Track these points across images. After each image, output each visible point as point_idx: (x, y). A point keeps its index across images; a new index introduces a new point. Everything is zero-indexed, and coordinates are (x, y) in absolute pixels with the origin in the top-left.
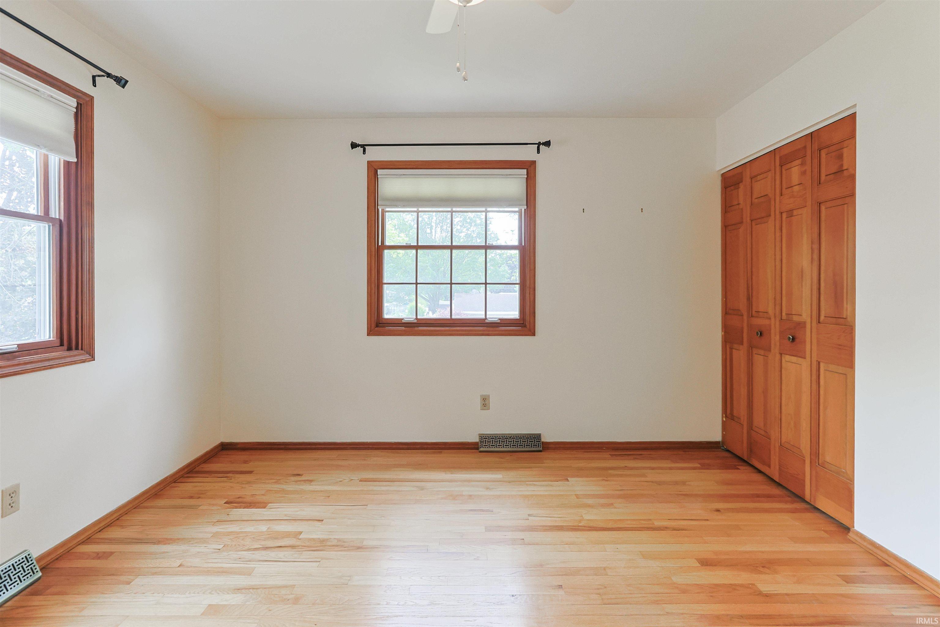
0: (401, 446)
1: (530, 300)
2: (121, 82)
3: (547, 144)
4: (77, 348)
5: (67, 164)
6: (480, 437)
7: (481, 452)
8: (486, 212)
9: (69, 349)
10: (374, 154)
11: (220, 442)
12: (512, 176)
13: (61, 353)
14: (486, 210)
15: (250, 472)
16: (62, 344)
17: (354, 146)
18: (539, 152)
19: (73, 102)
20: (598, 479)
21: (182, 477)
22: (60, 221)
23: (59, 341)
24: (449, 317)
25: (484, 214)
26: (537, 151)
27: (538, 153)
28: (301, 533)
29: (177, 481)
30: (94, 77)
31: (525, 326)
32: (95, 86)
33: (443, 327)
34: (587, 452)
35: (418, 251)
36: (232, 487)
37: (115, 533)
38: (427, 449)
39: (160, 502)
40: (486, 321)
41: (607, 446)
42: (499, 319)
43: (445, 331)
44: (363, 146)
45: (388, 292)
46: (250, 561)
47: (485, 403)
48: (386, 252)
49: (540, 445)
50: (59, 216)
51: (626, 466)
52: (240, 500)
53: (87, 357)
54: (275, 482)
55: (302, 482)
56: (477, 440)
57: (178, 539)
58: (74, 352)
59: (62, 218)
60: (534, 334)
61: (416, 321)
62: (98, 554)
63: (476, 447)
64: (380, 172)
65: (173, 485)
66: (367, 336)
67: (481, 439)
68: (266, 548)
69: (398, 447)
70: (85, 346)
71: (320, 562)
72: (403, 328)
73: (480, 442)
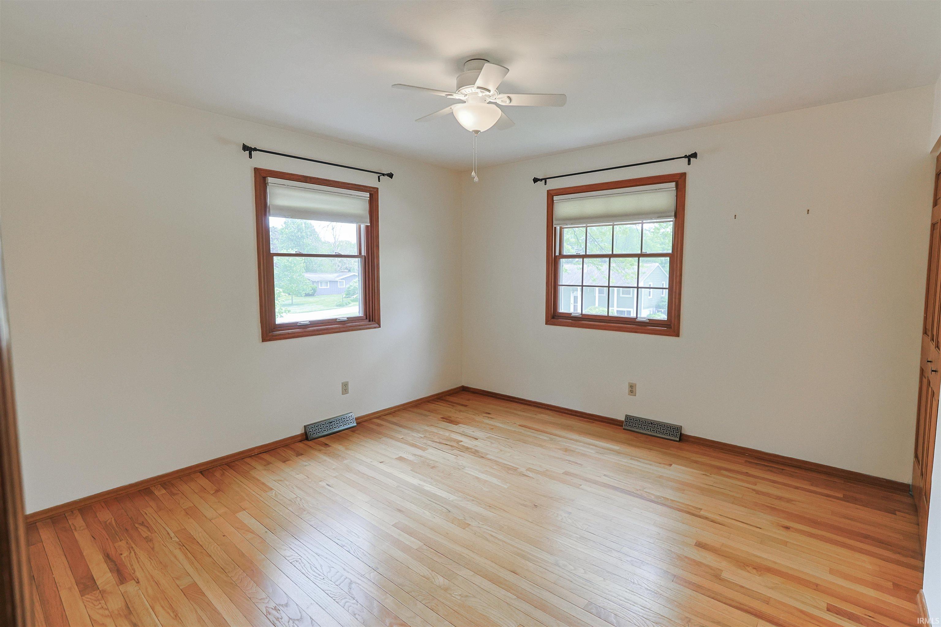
0: (567, 412)
1: (675, 304)
2: (391, 175)
3: (695, 155)
4: (373, 321)
5: (367, 227)
6: (626, 417)
7: (624, 429)
8: (642, 223)
9: (370, 321)
10: (553, 185)
11: (462, 385)
12: (662, 190)
13: (366, 322)
14: (642, 222)
15: (466, 406)
16: (366, 319)
17: (536, 180)
18: (690, 163)
19: (368, 195)
20: (698, 472)
21: (433, 400)
22: (365, 256)
23: (365, 316)
24: (606, 314)
25: (641, 225)
26: (688, 162)
27: (688, 165)
28: (462, 441)
29: (430, 402)
30: (379, 177)
31: (671, 328)
32: (379, 182)
33: (600, 322)
34: (724, 453)
35: (584, 259)
36: (451, 411)
37: (390, 418)
38: (585, 418)
39: (416, 410)
40: (639, 319)
41: (750, 453)
42: (648, 319)
43: (601, 326)
44: (545, 179)
45: (562, 292)
46: (429, 446)
47: (632, 389)
48: (563, 261)
49: (678, 436)
50: (364, 254)
51: (747, 473)
52: (449, 418)
53: (377, 325)
54: (473, 414)
55: (487, 418)
56: (623, 418)
57: (410, 428)
58: (371, 323)
59: (365, 255)
60: (678, 335)
61: (581, 316)
62: (378, 424)
63: (621, 424)
64: (555, 198)
65: (428, 403)
66: (546, 324)
67: (627, 419)
68: (440, 443)
69: (565, 411)
70: (376, 321)
71: (457, 456)
72: (571, 321)
73: (626, 421)
